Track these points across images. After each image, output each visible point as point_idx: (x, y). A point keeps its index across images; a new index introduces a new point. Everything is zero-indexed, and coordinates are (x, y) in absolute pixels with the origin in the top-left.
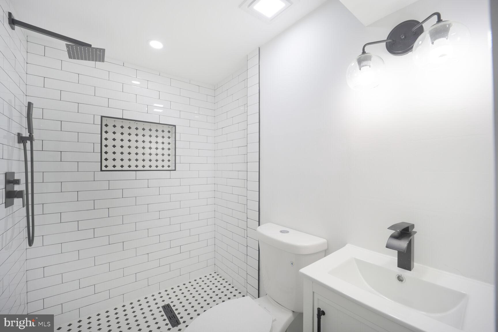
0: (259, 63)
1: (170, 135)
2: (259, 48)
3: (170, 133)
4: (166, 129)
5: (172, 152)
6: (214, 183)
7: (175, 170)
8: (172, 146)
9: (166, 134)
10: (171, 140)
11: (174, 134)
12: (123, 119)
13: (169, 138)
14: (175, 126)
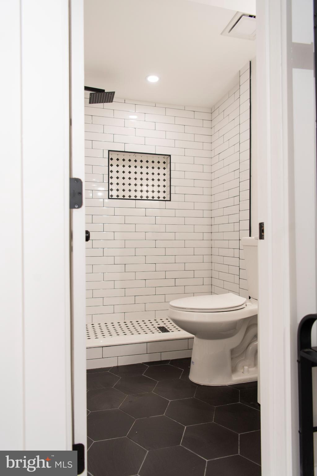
0: (250, 78)
1: (165, 166)
2: (250, 62)
3: (165, 164)
4: (162, 159)
5: (167, 183)
6: (211, 217)
7: (170, 200)
8: (167, 177)
9: (162, 165)
10: (167, 171)
11: (169, 164)
12: (125, 152)
13: (164, 168)
14: (170, 156)
